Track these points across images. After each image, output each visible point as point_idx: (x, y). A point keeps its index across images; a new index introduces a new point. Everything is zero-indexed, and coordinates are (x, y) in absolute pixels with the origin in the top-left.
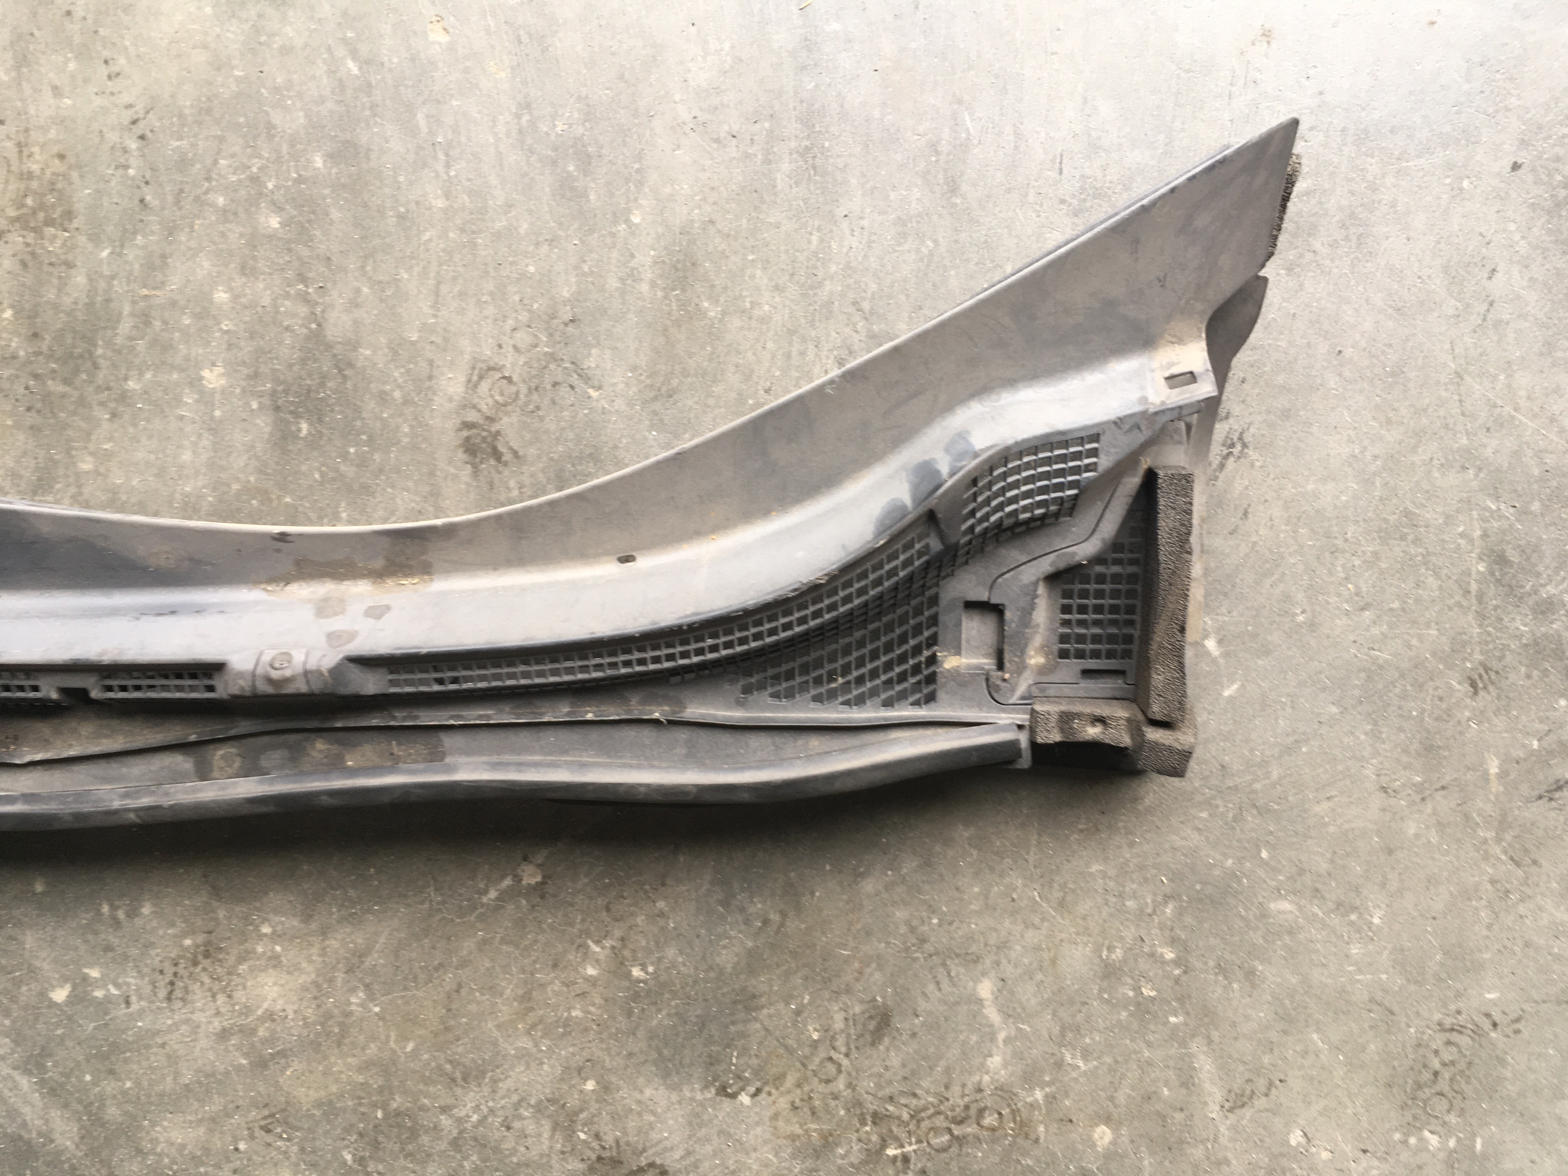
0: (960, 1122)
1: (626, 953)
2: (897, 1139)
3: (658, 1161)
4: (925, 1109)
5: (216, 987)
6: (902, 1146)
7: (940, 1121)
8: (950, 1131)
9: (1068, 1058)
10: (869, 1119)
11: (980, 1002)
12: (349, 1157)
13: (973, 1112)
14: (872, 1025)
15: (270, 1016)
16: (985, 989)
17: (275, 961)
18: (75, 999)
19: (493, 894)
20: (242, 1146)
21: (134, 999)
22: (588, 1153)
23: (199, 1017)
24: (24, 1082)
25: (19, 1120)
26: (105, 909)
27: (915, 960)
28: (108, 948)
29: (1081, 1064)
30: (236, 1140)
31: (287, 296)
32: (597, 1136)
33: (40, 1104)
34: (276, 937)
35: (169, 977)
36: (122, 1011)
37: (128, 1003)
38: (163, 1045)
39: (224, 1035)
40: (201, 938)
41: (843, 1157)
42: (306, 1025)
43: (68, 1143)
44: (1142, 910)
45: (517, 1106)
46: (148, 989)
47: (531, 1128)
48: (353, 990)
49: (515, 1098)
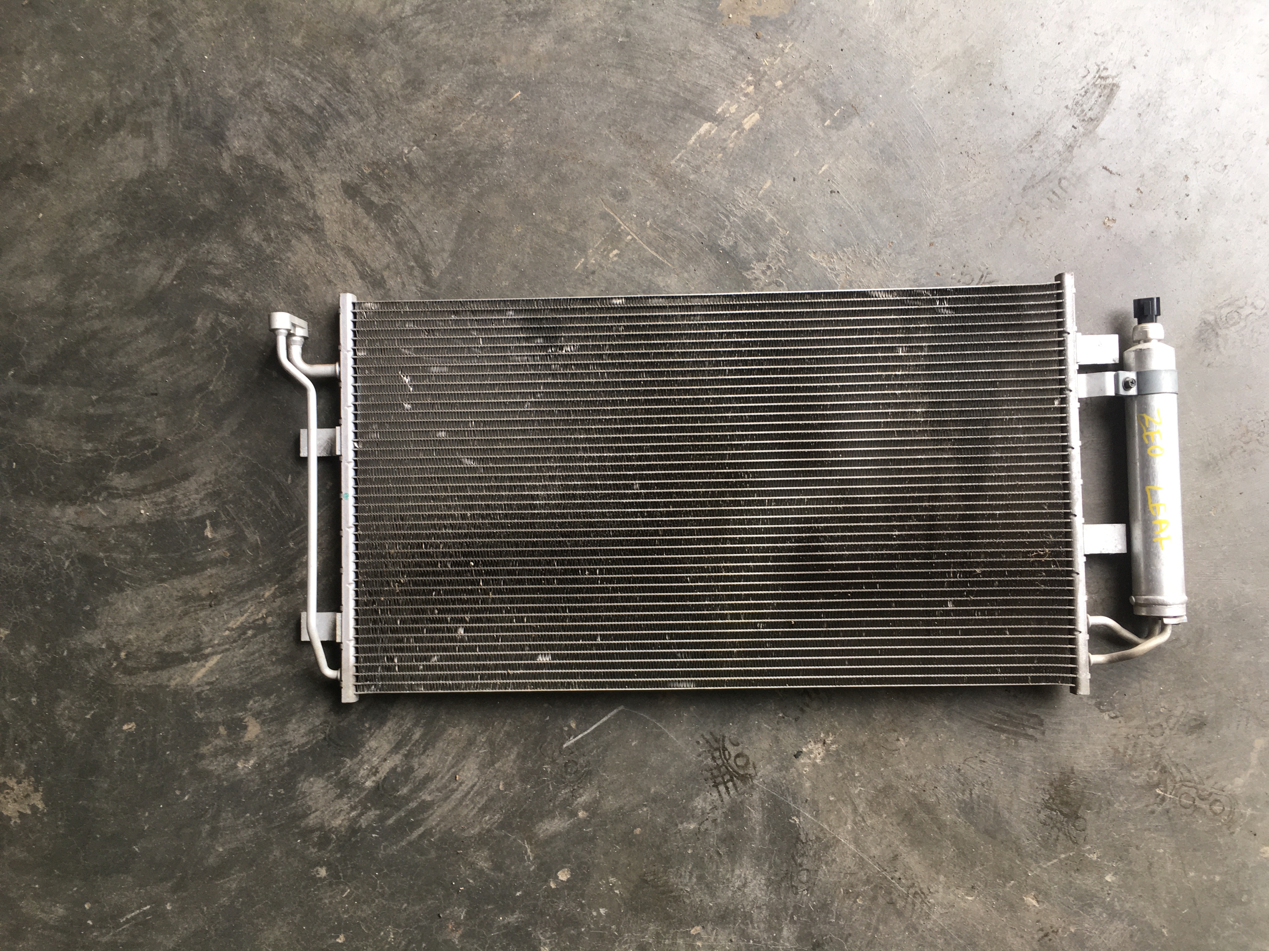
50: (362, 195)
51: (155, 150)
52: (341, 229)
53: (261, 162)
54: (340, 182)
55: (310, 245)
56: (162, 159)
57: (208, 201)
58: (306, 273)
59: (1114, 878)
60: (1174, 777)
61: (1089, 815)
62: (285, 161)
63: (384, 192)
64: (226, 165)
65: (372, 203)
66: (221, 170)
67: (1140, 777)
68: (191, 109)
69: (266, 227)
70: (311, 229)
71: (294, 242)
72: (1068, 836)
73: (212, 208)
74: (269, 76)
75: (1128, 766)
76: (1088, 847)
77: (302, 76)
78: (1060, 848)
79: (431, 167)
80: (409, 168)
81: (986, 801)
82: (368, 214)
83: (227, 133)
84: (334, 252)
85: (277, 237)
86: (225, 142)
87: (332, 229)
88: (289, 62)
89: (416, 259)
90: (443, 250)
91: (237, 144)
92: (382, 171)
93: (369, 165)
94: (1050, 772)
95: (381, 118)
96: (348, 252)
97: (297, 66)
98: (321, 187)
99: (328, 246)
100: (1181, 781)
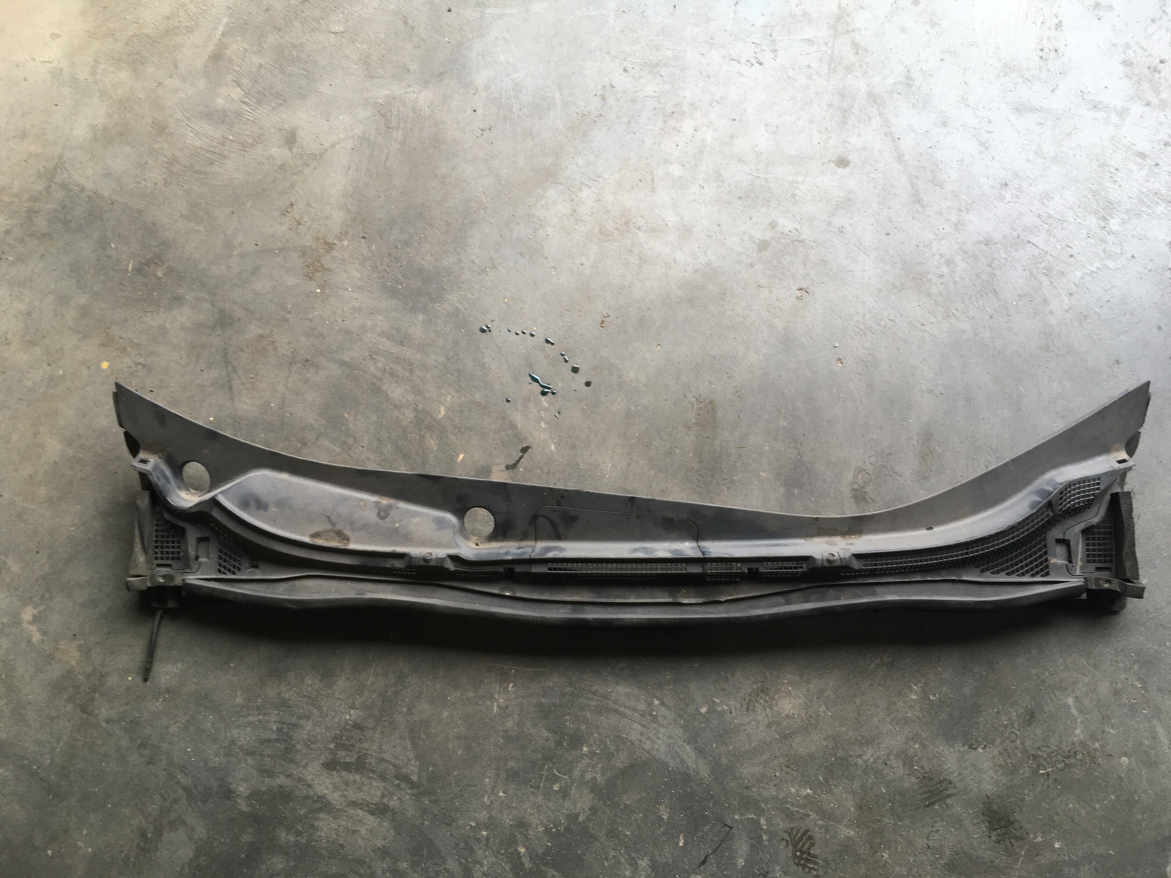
0: (1067, 758)
1: (927, 689)
2: (1043, 766)
3: (948, 778)
4: (1052, 753)
5: (766, 705)
6: (1045, 769)
7: (1059, 758)
8: (1064, 761)
9: (1106, 729)
10: (1031, 757)
11: (1069, 706)
12: (821, 779)
13: (1072, 753)
14: (1028, 717)
15: (788, 716)
16: (1070, 701)
17: (789, 694)
18: (709, 711)
19: (873, 666)
20: (778, 774)
21: (734, 711)
22: (919, 775)
23: (760, 718)
24: (688, 748)
25: (686, 765)
26: (723, 673)
27: (1041, 690)
28: (723, 690)
29: (1112, 731)
30: (775, 771)
31: (790, 447)
32: (922, 767)
33: (694, 757)
34: (790, 684)
35: (747, 701)
36: (730, 715)
37: (731, 713)
38: (745, 730)
39: (769, 725)
40: (759, 685)
41: (1023, 774)
42: (802, 721)
43: (706, 775)
44: (1126, 667)
45: (888, 755)
46: (739, 706)
47: (895, 765)
48: (820, 706)
49: (888, 751)
50: (340, 763)
51: (193, 829)
52: (340, 794)
53: (264, 789)
54: (321, 765)
55: (327, 817)
56: (201, 832)
57: (246, 838)
58: (335, 837)
59: (1060, 843)
60: (1043, 756)
61: (1017, 816)
62: (279, 777)
63: (351, 751)
64: (243, 806)
65: (348, 764)
66: (243, 812)
67: (1025, 772)
68: (200, 788)
69: (293, 828)
70: (321, 807)
71: (316, 823)
72: (1017, 838)
73: (252, 840)
74: (235, 733)
75: (1014, 770)
76: (1032, 836)
77: (256, 719)
78: (1018, 850)
79: (369, 716)
80: (357, 726)
81: (957, 854)
82: (350, 772)
83: (231, 786)
84: (345, 811)
85: (303, 828)
86: (234, 793)
87: (334, 797)
88: (243, 716)
89: (397, 777)
90: (410, 760)
91: (242, 789)
92: (341, 740)
93: (330, 742)
94: (978, 807)
95: (320, 708)
96: (354, 804)
97: (249, 715)
98: (310, 778)
99: (339, 810)
100: (1048, 756)
